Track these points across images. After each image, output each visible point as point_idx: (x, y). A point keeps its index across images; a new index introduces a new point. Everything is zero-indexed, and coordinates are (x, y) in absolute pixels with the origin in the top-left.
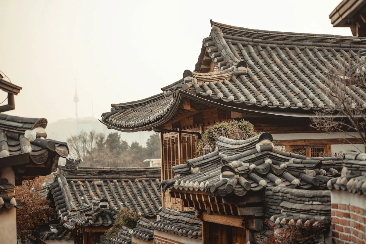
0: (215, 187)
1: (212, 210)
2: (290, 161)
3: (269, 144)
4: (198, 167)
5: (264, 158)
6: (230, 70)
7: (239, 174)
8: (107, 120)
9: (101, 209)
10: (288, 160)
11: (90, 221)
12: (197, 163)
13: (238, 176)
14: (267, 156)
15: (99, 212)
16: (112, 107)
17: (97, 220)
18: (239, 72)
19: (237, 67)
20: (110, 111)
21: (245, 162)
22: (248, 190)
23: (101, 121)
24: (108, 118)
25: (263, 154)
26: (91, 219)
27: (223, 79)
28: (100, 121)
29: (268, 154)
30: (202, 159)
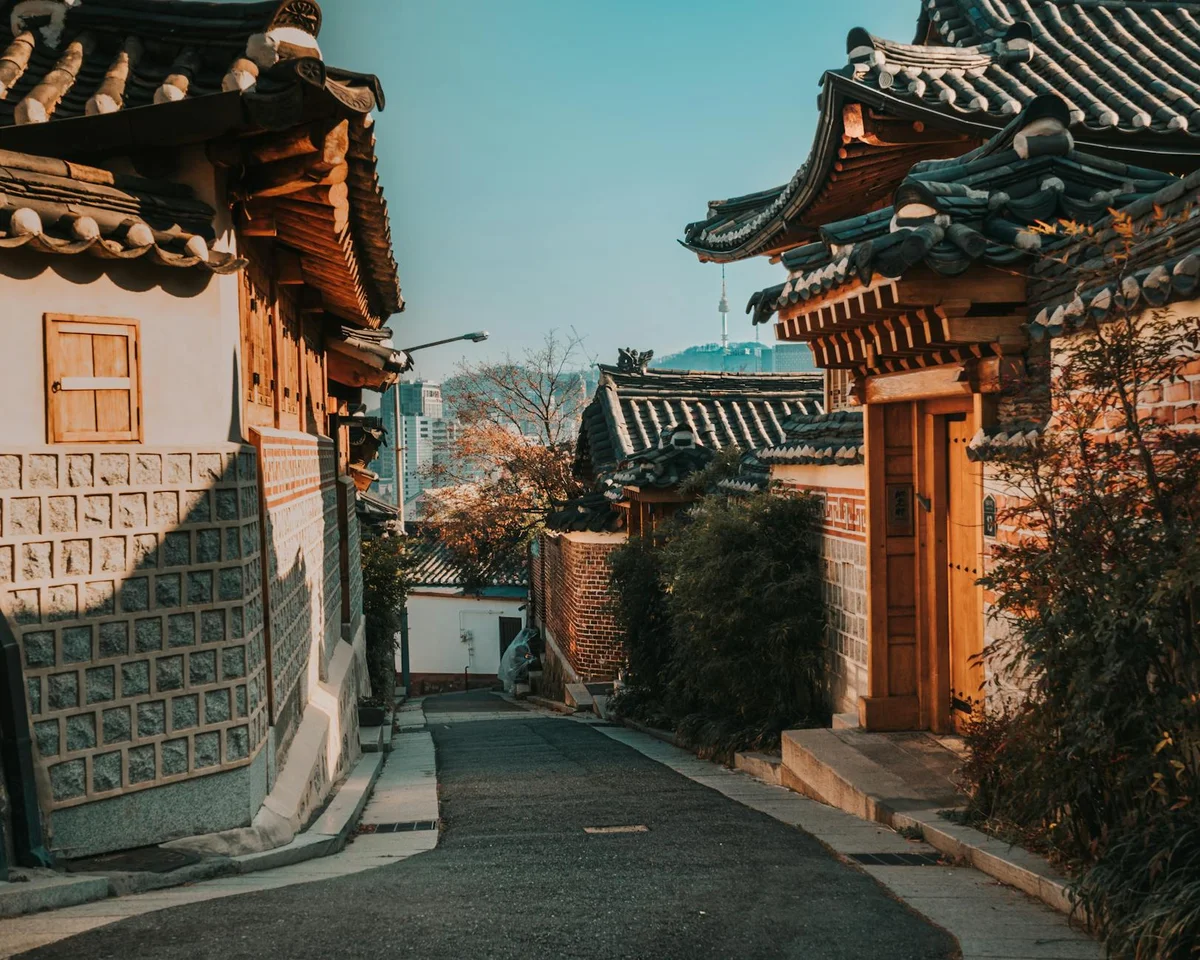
0: (870, 250)
1: (880, 352)
2: (1125, 185)
3: (1057, 135)
4: (850, 243)
5: (1038, 176)
6: (986, 48)
7: (953, 215)
8: (696, 239)
9: (676, 447)
10: (1119, 185)
11: (648, 475)
12: (849, 233)
13: (948, 218)
14: (1050, 169)
15: (669, 455)
16: (711, 208)
17: (666, 473)
18: (1012, 54)
19: (1005, 40)
20: (704, 218)
21: (974, 186)
22: (977, 255)
23: (684, 241)
24: (698, 234)
25: (1035, 163)
26: (650, 471)
27: (963, 67)
28: (681, 243)
29: (1053, 163)
30: (865, 222)
